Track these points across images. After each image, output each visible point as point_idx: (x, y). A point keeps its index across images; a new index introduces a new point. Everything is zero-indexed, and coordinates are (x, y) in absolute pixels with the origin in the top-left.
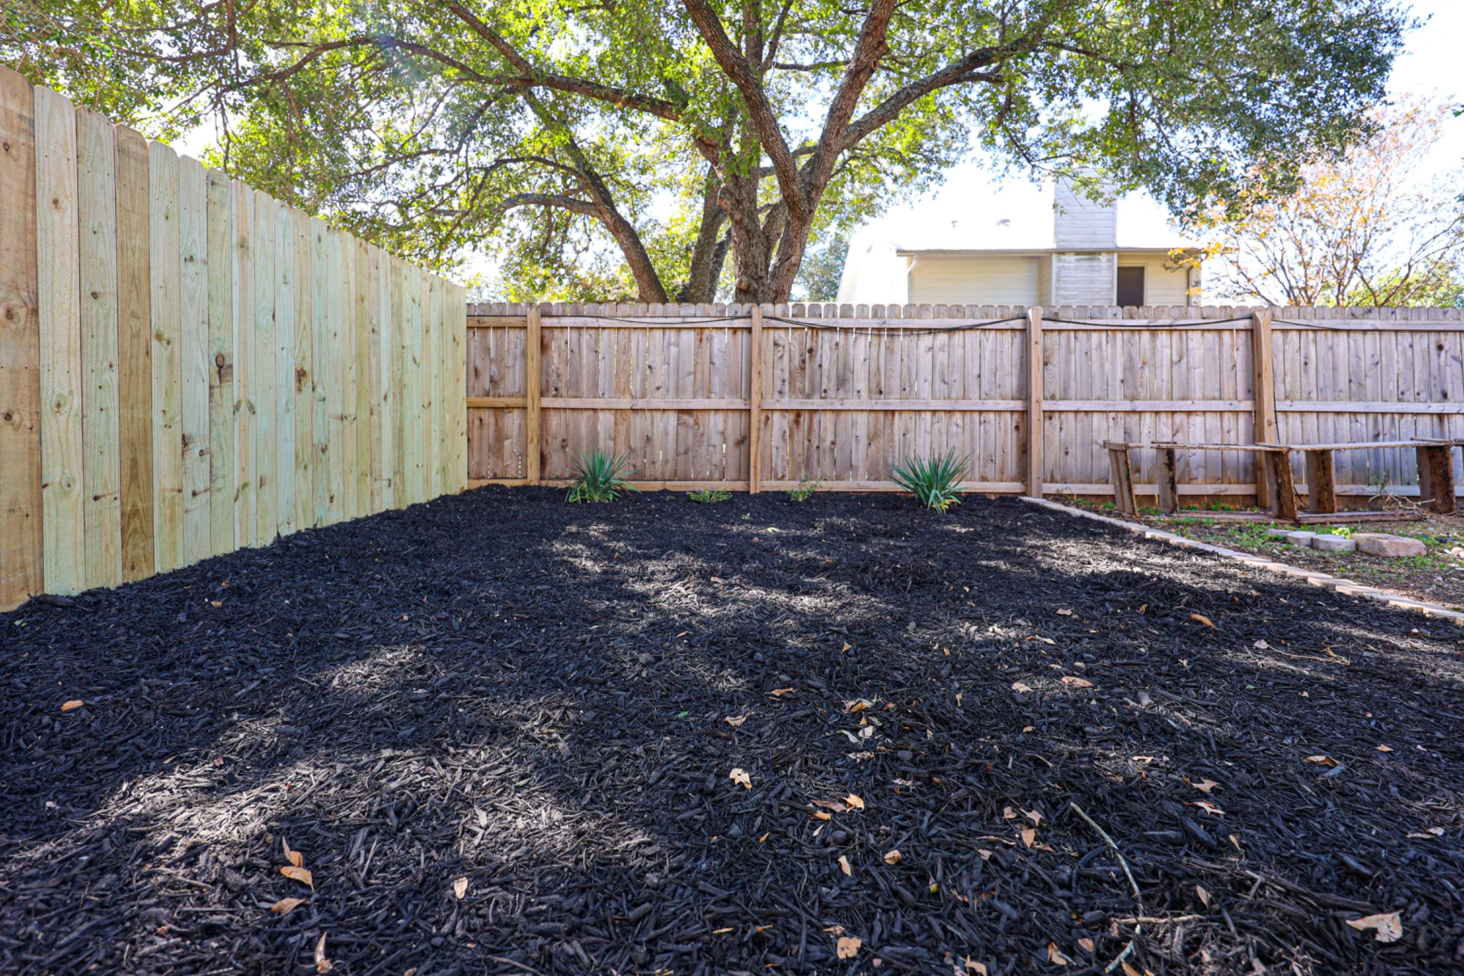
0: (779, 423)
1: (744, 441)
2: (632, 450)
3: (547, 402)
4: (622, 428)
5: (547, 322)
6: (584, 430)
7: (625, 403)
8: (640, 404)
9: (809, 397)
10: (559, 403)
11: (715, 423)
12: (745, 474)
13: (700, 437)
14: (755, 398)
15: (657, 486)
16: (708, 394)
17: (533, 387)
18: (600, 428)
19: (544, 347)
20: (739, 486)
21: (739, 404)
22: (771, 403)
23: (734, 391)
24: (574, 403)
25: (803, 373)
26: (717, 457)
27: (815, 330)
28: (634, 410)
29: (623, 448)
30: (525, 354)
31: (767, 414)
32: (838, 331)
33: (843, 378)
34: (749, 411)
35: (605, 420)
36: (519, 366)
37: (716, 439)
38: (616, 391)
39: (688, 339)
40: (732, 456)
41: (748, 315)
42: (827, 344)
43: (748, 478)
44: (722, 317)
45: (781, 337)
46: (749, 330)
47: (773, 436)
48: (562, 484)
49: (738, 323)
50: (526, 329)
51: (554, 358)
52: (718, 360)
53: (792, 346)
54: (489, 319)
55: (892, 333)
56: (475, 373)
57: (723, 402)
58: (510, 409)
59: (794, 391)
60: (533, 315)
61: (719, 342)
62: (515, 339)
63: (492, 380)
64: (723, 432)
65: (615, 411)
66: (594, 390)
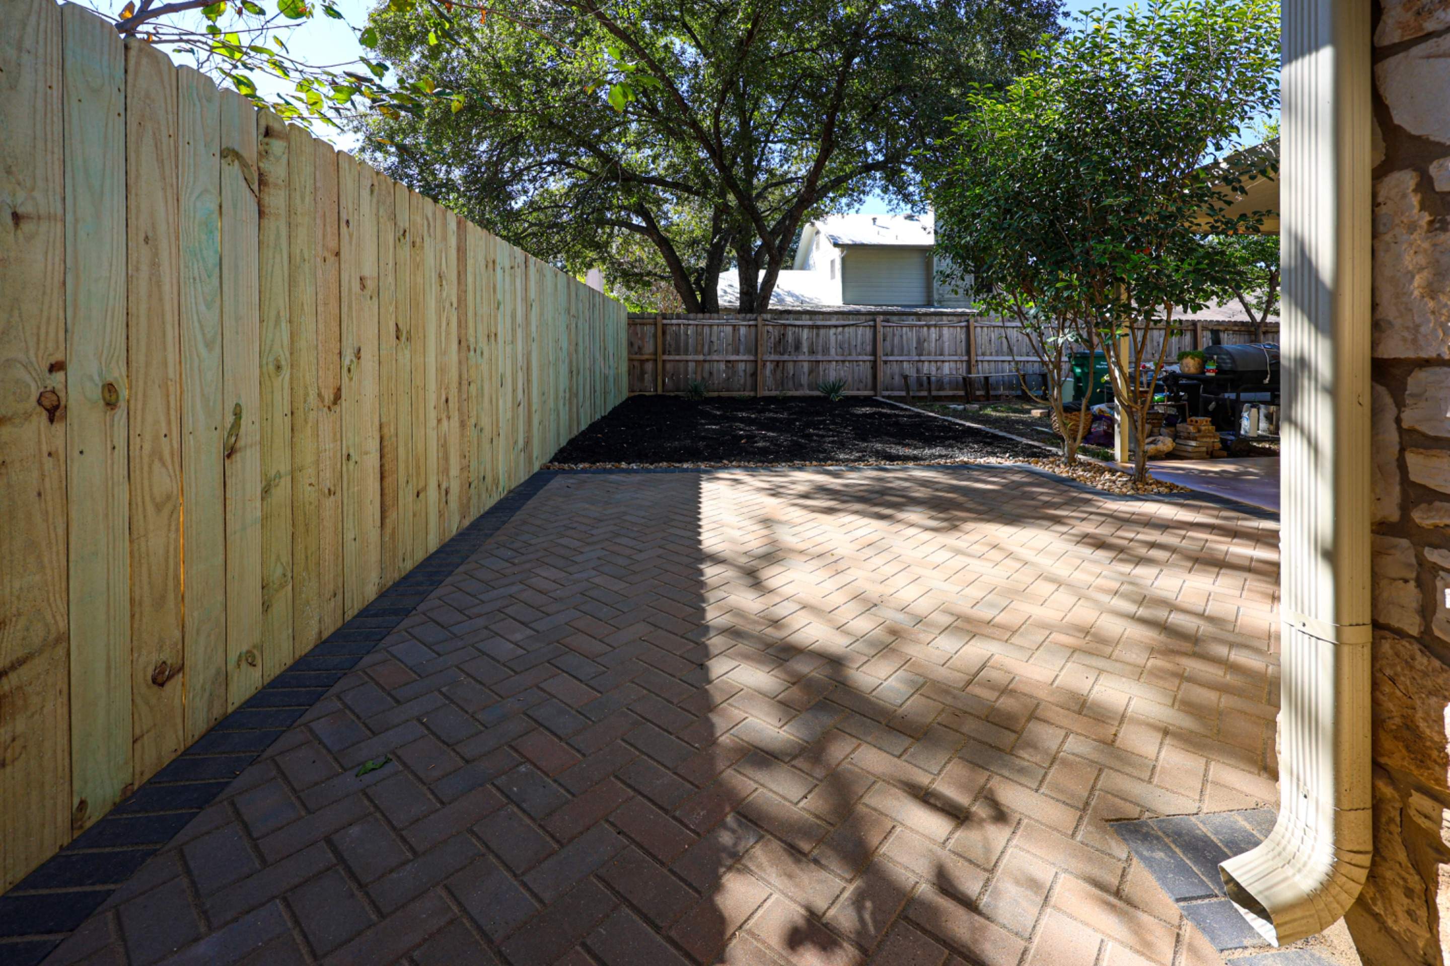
0: (769, 367)
1: (754, 374)
2: (703, 378)
3: (666, 357)
4: (699, 369)
5: (665, 321)
6: (682, 370)
7: (701, 357)
8: (708, 358)
9: (782, 354)
10: (671, 358)
11: (742, 366)
12: (755, 388)
13: (735, 373)
14: (759, 356)
15: (716, 394)
16: (738, 353)
17: (660, 350)
18: (690, 369)
19: (664, 333)
20: (752, 394)
21: (752, 358)
22: (766, 357)
23: (748, 351)
24: (677, 358)
25: (780, 344)
26: (742, 381)
27: (785, 326)
28: (705, 361)
29: (699, 378)
30: (655, 336)
31: (764, 363)
32: (795, 326)
33: (798, 347)
34: (756, 361)
35: (691, 366)
36: (652, 342)
37: (742, 374)
38: (696, 352)
39: (729, 329)
40: (749, 381)
41: (756, 319)
42: (790, 332)
43: (756, 390)
44: (744, 320)
45: (770, 329)
46: (756, 326)
47: (768, 372)
48: (672, 394)
49: (751, 323)
50: (656, 324)
51: (668, 338)
52: (742, 339)
53: (775, 333)
54: (638, 321)
55: (818, 327)
56: (631, 344)
57: (745, 358)
58: (648, 360)
59: (776, 352)
60: (659, 318)
61: (743, 331)
62: (649, 330)
63: (639, 348)
64: (745, 371)
65: (696, 361)
66: (686, 352)
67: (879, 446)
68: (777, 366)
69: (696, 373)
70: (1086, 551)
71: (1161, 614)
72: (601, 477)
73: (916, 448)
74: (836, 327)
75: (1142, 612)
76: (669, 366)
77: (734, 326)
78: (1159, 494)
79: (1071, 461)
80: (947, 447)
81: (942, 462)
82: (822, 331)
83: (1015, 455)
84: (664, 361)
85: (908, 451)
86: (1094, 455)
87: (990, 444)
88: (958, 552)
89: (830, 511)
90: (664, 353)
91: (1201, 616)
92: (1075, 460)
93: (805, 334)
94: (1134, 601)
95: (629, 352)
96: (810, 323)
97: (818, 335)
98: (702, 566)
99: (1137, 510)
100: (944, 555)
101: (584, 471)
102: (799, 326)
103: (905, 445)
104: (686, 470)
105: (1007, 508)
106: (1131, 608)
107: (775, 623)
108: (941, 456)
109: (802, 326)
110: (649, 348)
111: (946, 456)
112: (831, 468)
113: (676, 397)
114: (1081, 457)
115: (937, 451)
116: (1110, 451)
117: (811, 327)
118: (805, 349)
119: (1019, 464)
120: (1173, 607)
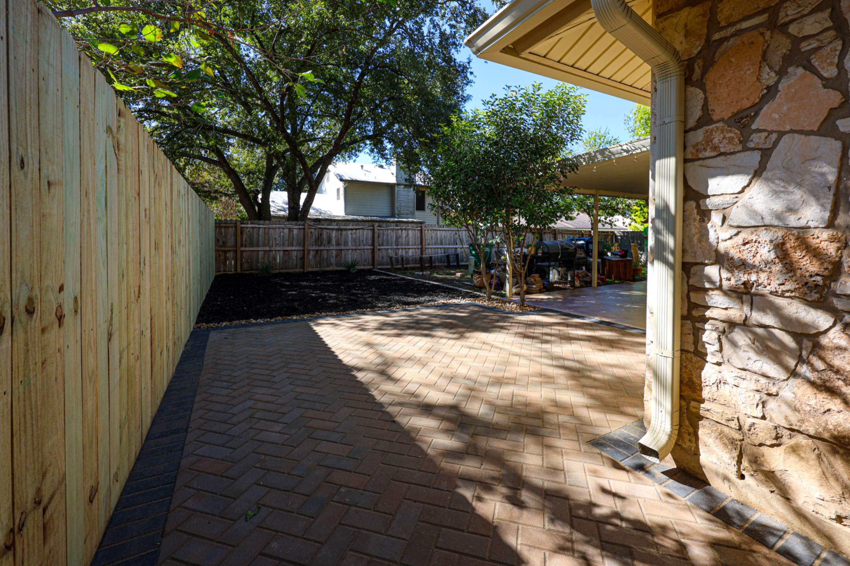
0: (312, 253)
1: (303, 258)
2: (269, 262)
3: (243, 249)
4: (266, 256)
5: (243, 226)
6: (254, 257)
7: (268, 249)
8: (272, 249)
9: (320, 246)
10: (247, 249)
11: (294, 253)
12: (303, 266)
13: (290, 257)
14: (306, 247)
15: (277, 271)
16: (292, 245)
17: (239, 244)
18: (260, 256)
19: (242, 233)
20: (301, 270)
21: (301, 248)
22: (310, 248)
23: (299, 244)
24: (251, 249)
25: (319, 240)
26: (295, 263)
27: (322, 229)
28: (270, 251)
29: (266, 261)
30: (236, 235)
31: (309, 251)
32: (328, 229)
33: (329, 241)
34: (304, 250)
35: (261, 254)
36: (233, 238)
37: (295, 258)
38: (264, 245)
39: (286, 231)
40: (299, 262)
41: (304, 225)
42: (325, 233)
43: (304, 268)
44: (296, 225)
45: (313, 230)
46: (304, 229)
47: (311, 257)
48: (247, 272)
49: (301, 227)
50: (236, 227)
51: (245, 237)
52: (295, 237)
53: (316, 233)
54: (223, 225)
55: (341, 230)
56: (217, 240)
57: (297, 248)
58: (230, 251)
59: (316, 245)
60: (238, 223)
61: (295, 232)
62: (231, 231)
63: (223, 242)
64: (297, 256)
65: (264, 251)
66: (258, 245)
67: (397, 298)
68: (317, 253)
69: (264, 258)
70: (521, 340)
71: (561, 362)
72: (243, 330)
73: (415, 297)
74: (352, 229)
75: (555, 363)
76: (245, 254)
77: (290, 229)
78: (531, 311)
79: (490, 299)
80: (430, 295)
81: (433, 303)
82: (344, 232)
83: (464, 297)
84: (242, 251)
85: (410, 299)
86: (497, 295)
87: (449, 293)
88: (471, 348)
89: (398, 335)
90: (242, 246)
91: (574, 360)
92: (491, 298)
93: (334, 234)
94: (550, 359)
95: (216, 245)
96: (337, 227)
97: (341, 234)
98: (353, 373)
99: (529, 319)
100: (465, 351)
101: (226, 327)
102: (330, 229)
103: (409, 296)
104: (296, 321)
105: (477, 323)
106: (549, 362)
107: (413, 395)
108: (429, 301)
109: (332, 229)
110: (231, 241)
111: (432, 301)
112: (379, 312)
113: (251, 274)
114: (493, 296)
115: (426, 298)
116: (503, 292)
117: (337, 230)
118: (334, 243)
119: (467, 302)
120: (564, 359)
